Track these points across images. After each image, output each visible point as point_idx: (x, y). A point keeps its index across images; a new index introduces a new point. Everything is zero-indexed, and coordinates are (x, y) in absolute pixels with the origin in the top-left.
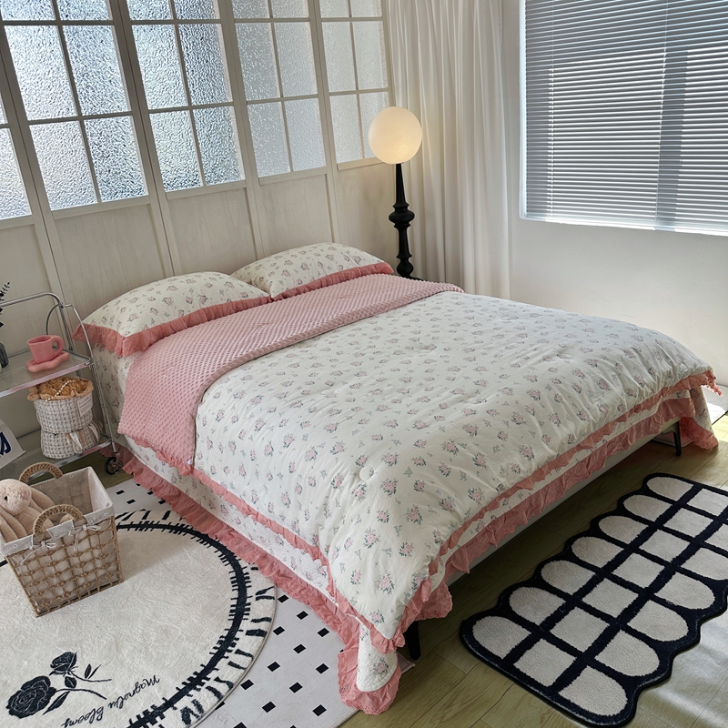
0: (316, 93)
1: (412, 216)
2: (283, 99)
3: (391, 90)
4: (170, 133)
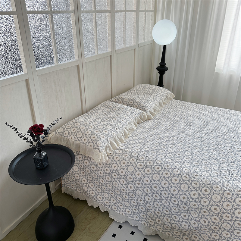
0: (136, 9)
1: (167, 69)
2: (125, 11)
3: (155, 11)
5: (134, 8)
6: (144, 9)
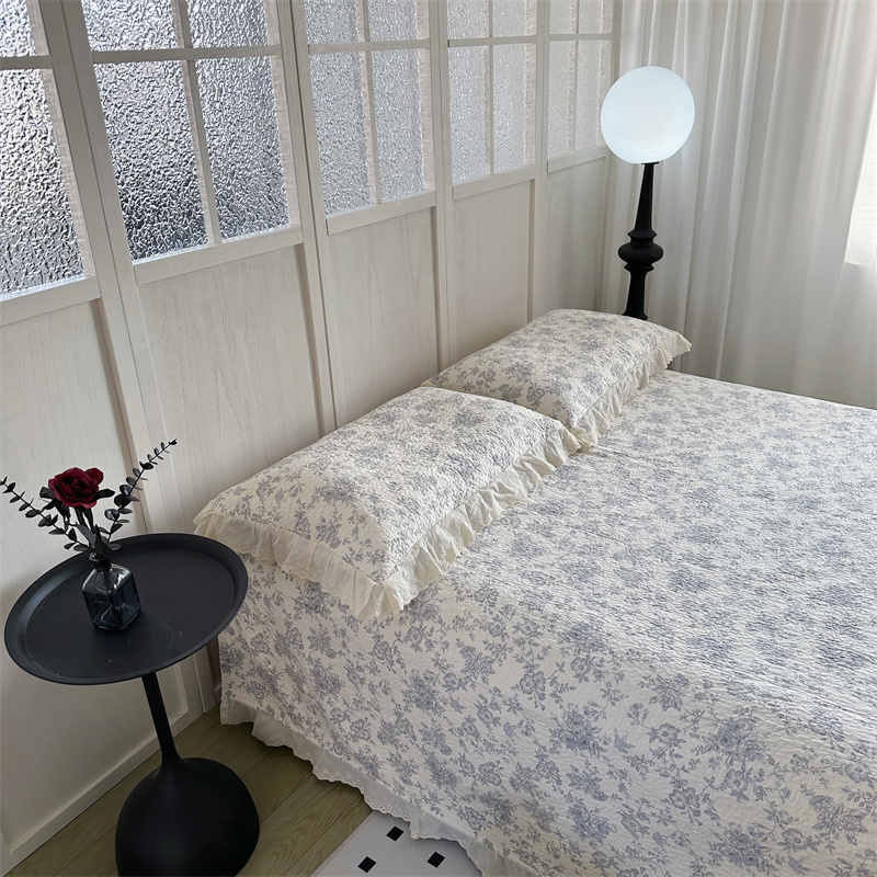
0: (535, 33)
1: (658, 254)
2: (491, 41)
3: (616, 37)
5: (529, 27)
6: (571, 30)
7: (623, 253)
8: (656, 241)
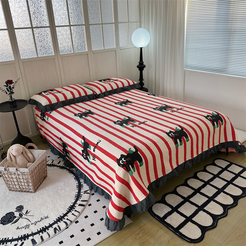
0: (114, 22)
2: (102, 24)
3: (140, 22)
4: (63, 34)
6: (126, 21)
7: (138, 67)
8: (144, 64)
